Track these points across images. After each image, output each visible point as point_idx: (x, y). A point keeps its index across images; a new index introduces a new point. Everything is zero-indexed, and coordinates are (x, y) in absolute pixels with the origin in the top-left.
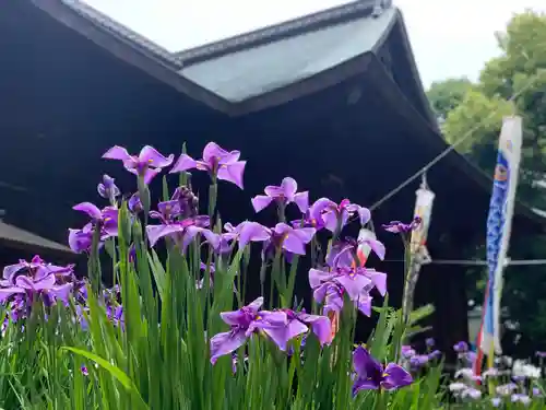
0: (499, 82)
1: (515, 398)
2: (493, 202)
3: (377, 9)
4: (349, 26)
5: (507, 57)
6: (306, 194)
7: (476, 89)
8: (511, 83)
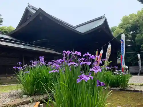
0: (121, 26)
1: (124, 74)
2: (122, 46)
3: (103, 18)
4: (99, 20)
5: (123, 23)
6: (90, 54)
7: (118, 28)
8: (123, 26)
